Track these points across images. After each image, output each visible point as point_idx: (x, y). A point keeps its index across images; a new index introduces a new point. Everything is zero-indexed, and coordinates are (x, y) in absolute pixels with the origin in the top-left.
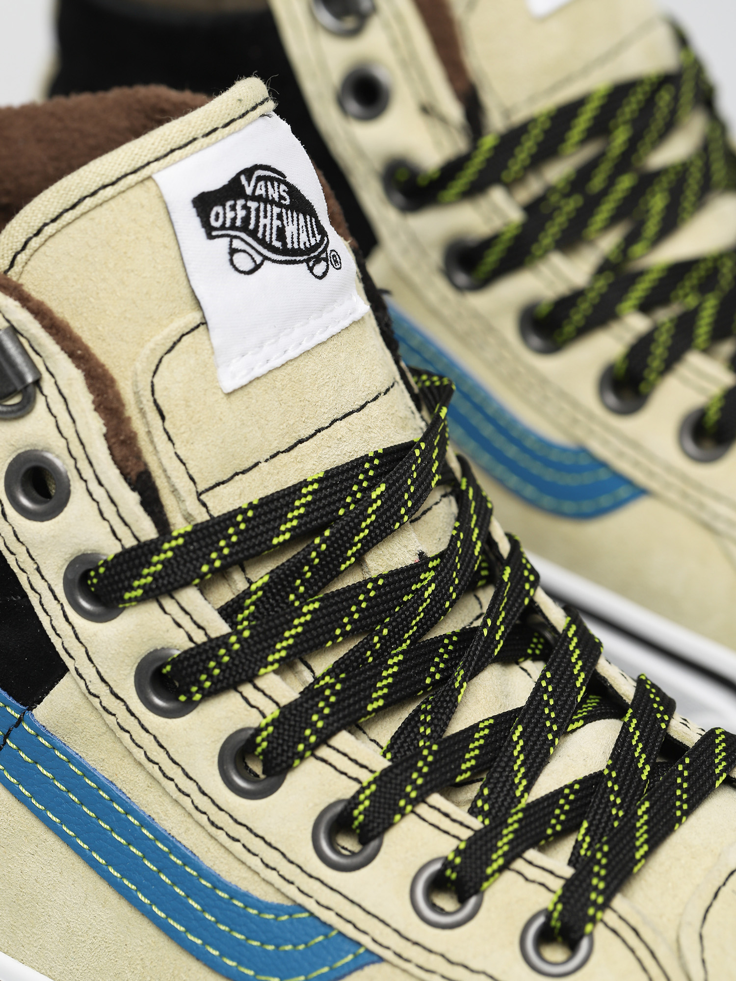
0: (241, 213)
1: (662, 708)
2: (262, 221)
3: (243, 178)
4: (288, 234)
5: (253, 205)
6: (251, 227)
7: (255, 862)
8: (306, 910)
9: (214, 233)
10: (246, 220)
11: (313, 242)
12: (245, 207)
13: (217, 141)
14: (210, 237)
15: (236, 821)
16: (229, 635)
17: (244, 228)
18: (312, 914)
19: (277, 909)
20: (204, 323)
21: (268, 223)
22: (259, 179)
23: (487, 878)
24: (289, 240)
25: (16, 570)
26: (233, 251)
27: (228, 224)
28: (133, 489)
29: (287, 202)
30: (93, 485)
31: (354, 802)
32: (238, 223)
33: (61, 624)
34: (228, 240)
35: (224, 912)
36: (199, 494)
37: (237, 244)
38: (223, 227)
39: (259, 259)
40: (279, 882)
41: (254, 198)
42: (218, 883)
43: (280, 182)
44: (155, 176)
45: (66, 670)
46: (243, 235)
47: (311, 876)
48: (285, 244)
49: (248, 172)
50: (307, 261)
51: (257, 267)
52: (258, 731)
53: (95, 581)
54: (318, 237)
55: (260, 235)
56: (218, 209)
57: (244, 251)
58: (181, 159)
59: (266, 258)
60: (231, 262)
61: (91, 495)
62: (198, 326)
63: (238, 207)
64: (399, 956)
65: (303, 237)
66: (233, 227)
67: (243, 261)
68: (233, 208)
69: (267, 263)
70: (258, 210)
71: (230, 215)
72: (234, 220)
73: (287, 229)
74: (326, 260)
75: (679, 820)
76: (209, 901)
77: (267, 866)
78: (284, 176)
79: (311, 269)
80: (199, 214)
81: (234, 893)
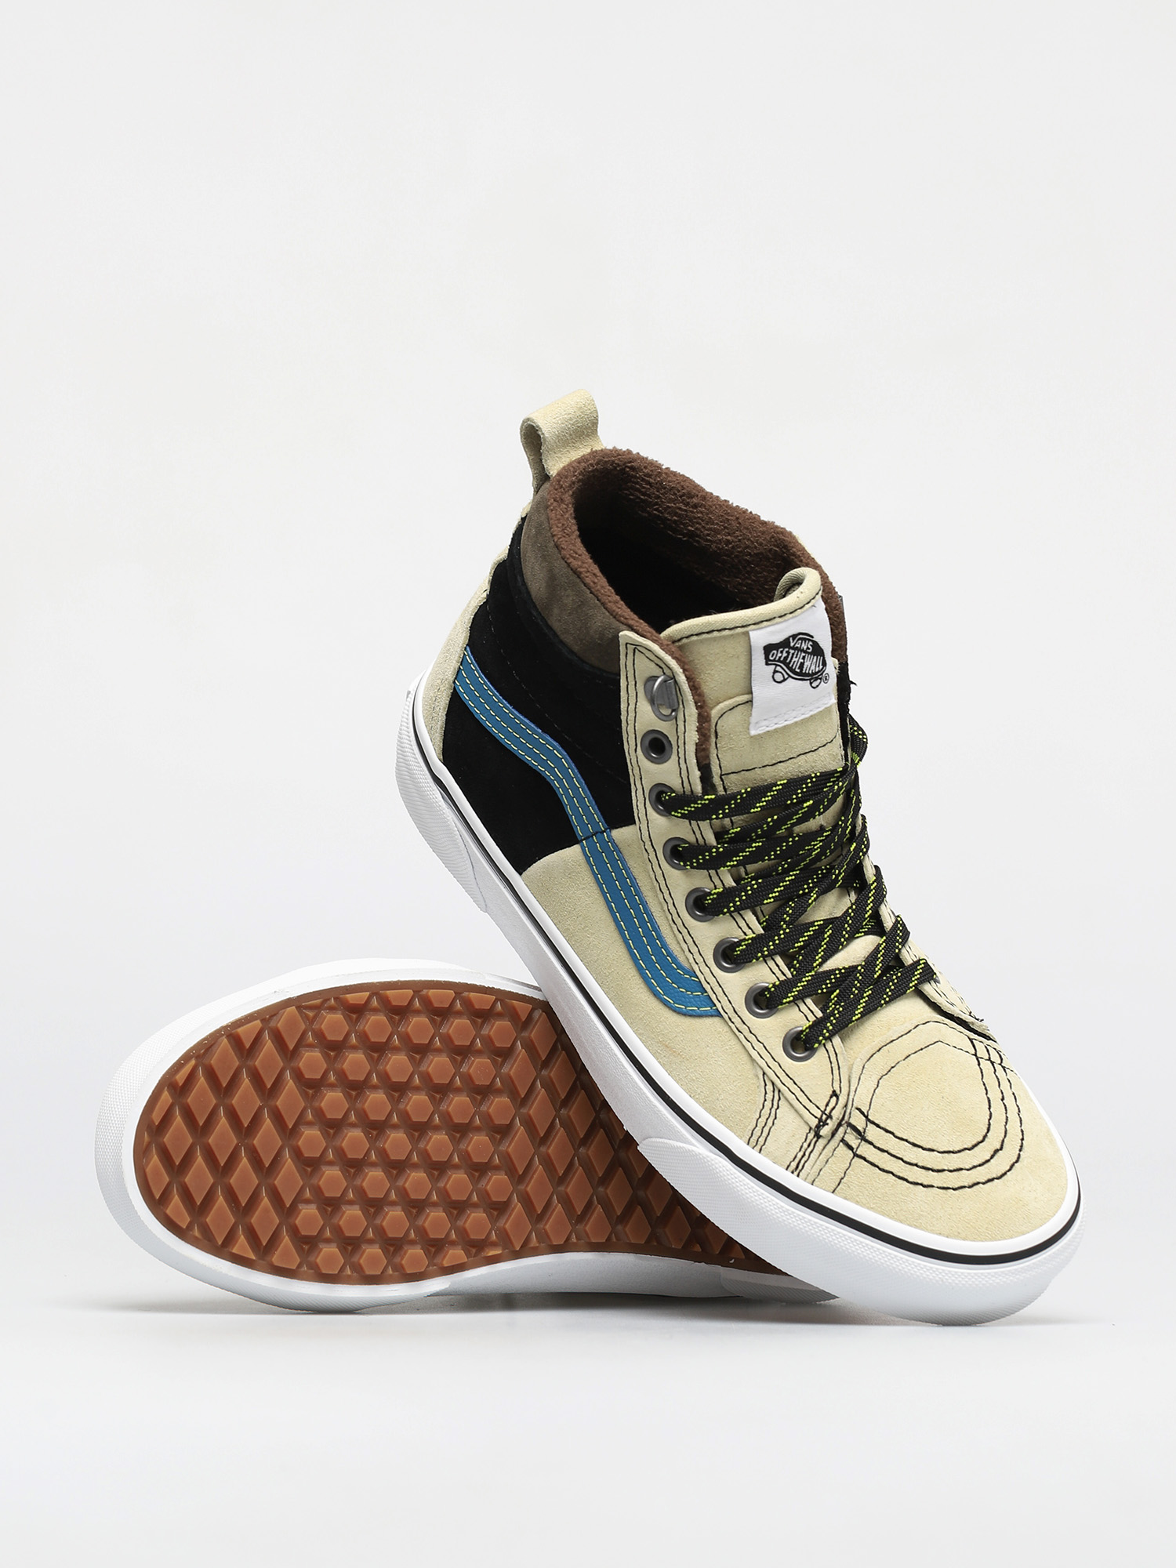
0: (785, 655)
1: (900, 940)
2: (794, 659)
3: (791, 639)
4: (805, 666)
5: (792, 651)
6: (788, 661)
7: (685, 947)
8: (698, 978)
9: (770, 663)
10: (786, 658)
11: (817, 670)
12: (788, 652)
13: (785, 621)
14: (767, 664)
15: (684, 925)
16: (714, 847)
17: (784, 662)
18: (700, 982)
19: (686, 972)
20: (751, 701)
21: (796, 661)
22: (799, 639)
23: (782, 1004)
24: (804, 669)
25: (631, 773)
26: (775, 672)
27: (777, 658)
28: (699, 770)
29: (810, 651)
30: (682, 761)
31: (739, 944)
32: (782, 659)
33: (641, 806)
34: (774, 666)
35: (661, 959)
36: (721, 775)
37: (778, 668)
38: (774, 660)
39: (786, 676)
40: (692, 961)
41: (794, 648)
42: (664, 945)
43: (809, 640)
44: (751, 633)
45: (635, 823)
46: (782, 665)
47: (707, 965)
48: (802, 670)
49: (794, 636)
50: (810, 680)
51: (785, 680)
52: (710, 894)
53: (667, 798)
54: (821, 667)
55: (790, 665)
56: (775, 652)
57: (781, 672)
58: (765, 627)
59: (790, 676)
60: (773, 677)
61: (679, 764)
62: (747, 702)
63: (784, 652)
64: (730, 1019)
65: (813, 667)
66: (779, 661)
67: (778, 677)
68: (782, 652)
69: (790, 679)
70: (793, 654)
71: (779, 655)
72: (780, 657)
73: (806, 664)
74: (821, 679)
75: (881, 1005)
76: (657, 951)
77: (690, 951)
78: (813, 637)
79: (811, 683)
80: (765, 653)
81: (670, 954)
